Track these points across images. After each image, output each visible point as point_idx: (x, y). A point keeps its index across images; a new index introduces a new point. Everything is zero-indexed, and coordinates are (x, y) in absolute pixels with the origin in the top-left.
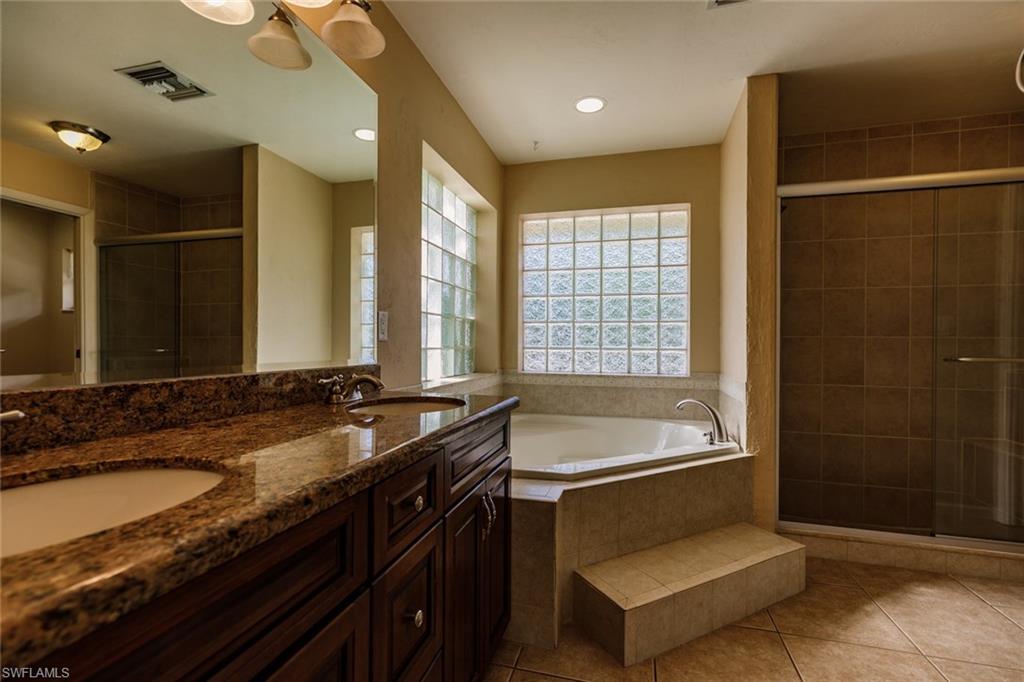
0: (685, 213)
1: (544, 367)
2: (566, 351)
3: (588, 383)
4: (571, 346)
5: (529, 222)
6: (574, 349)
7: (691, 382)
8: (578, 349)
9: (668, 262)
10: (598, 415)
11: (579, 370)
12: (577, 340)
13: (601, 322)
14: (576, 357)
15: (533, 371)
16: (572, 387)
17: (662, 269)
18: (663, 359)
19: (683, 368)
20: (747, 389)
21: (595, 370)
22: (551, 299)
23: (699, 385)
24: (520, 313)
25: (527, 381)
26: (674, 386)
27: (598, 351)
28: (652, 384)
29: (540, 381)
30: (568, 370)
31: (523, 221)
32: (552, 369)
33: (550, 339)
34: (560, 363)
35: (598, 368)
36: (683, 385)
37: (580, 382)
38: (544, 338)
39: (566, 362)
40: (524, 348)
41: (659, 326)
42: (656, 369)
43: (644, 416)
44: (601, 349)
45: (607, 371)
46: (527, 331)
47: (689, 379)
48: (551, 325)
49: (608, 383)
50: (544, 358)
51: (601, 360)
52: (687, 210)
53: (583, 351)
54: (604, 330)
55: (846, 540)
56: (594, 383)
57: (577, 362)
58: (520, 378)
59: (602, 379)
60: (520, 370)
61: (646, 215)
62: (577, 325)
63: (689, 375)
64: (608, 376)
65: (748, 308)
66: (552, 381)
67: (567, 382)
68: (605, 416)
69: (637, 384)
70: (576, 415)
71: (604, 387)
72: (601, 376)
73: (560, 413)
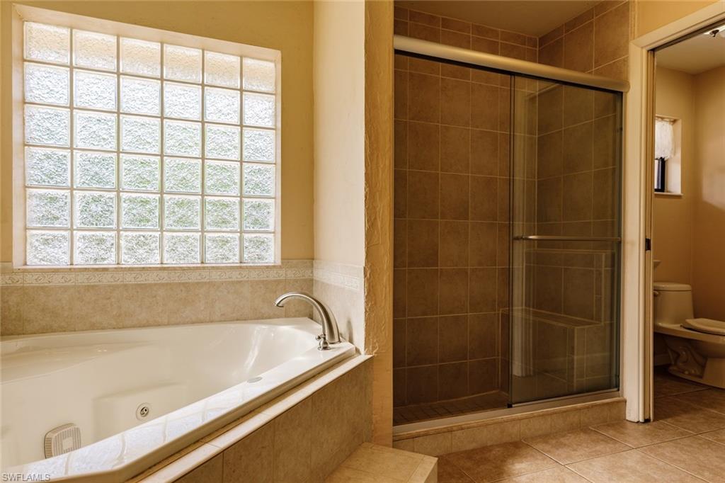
0: (272, 65)
1: (66, 258)
2: (106, 233)
3: (142, 279)
4: (114, 226)
5: (34, 25)
6: (118, 231)
7: (282, 272)
8: (126, 230)
9: (252, 123)
10: (159, 325)
11: (128, 261)
12: (124, 218)
13: (162, 193)
14: (122, 242)
15: (46, 265)
16: (117, 287)
17: (246, 130)
18: (246, 244)
19: (272, 255)
20: (365, 276)
21: (154, 261)
22: (77, 154)
23: (291, 274)
24: (17, 174)
25: (30, 280)
26: (263, 277)
27: (157, 234)
28: (235, 276)
29: (57, 280)
30: (110, 262)
31: (22, 20)
32: (79, 261)
33: (77, 214)
34: (94, 251)
35: (158, 258)
36: (272, 276)
37: (130, 279)
38: (67, 213)
39: (108, 250)
40: (26, 229)
41: (241, 203)
42: (237, 257)
43: (225, 319)
44: (162, 231)
45: (170, 261)
46: (32, 203)
47: (280, 267)
48: (77, 194)
49: (175, 278)
50: (66, 245)
51: (161, 247)
52: (274, 61)
53: (134, 234)
54: (166, 205)
55: (450, 431)
56: (151, 279)
57: (123, 250)
58: (16, 277)
59: (165, 274)
60: (17, 263)
61: (224, 57)
62: (124, 195)
63: (279, 262)
64: (174, 269)
65: (365, 174)
66: (82, 279)
67: (106, 279)
68: (169, 324)
69: (215, 276)
70: (124, 327)
71: (167, 284)
72: (164, 269)
73: (93, 327)
